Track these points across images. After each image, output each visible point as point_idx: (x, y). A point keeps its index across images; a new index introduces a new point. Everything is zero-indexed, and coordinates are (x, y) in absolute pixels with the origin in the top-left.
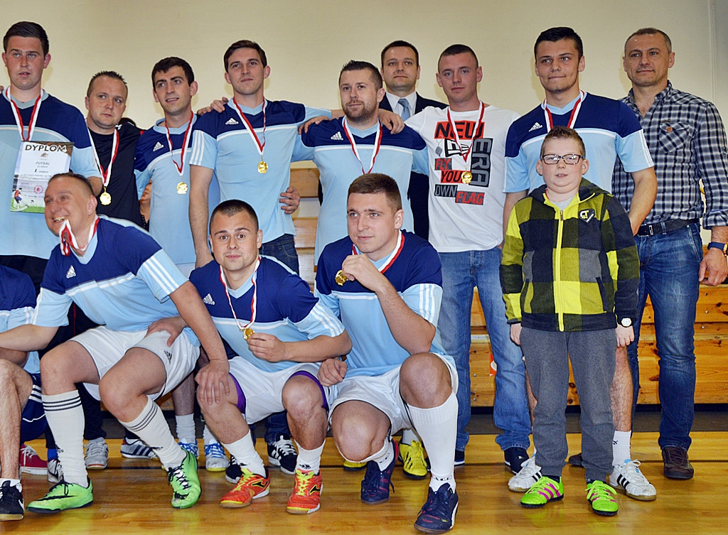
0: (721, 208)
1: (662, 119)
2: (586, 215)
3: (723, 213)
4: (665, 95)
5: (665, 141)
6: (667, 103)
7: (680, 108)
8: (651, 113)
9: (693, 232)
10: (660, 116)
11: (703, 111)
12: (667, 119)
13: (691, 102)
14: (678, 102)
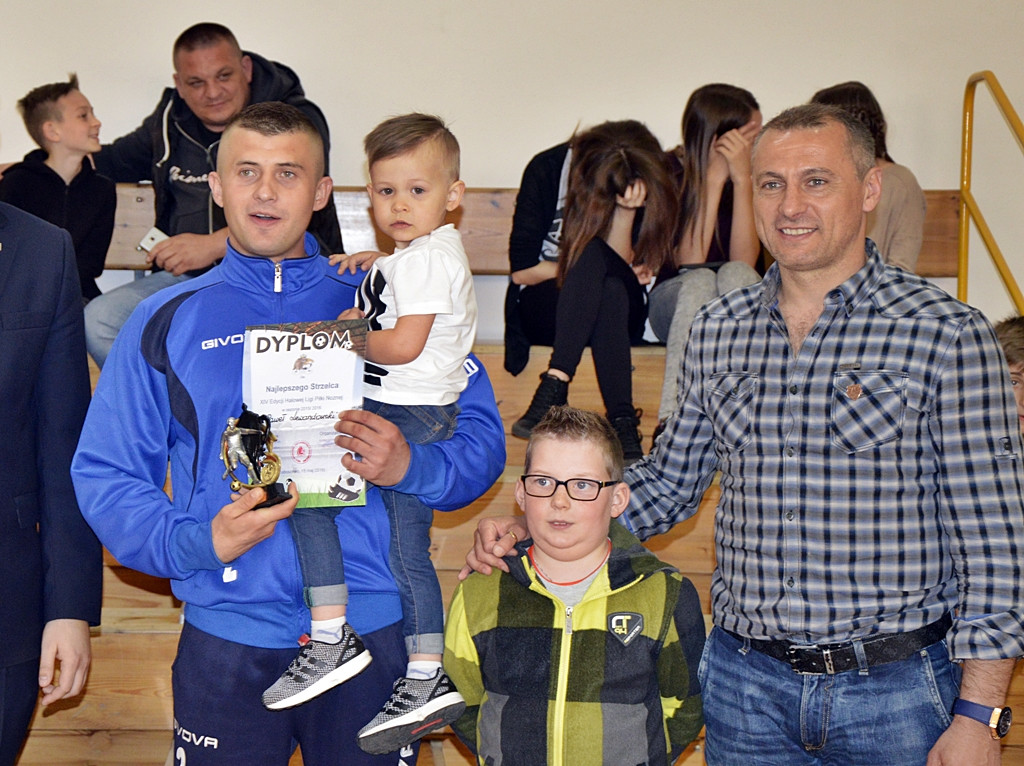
0: (988, 609)
1: (842, 360)
2: (625, 625)
3: (992, 625)
4: (852, 290)
5: (845, 422)
6: (860, 312)
7: (891, 330)
8: (815, 340)
9: (936, 668)
10: (839, 350)
11: (949, 341)
12: (853, 359)
13: (923, 312)
14: (890, 310)
